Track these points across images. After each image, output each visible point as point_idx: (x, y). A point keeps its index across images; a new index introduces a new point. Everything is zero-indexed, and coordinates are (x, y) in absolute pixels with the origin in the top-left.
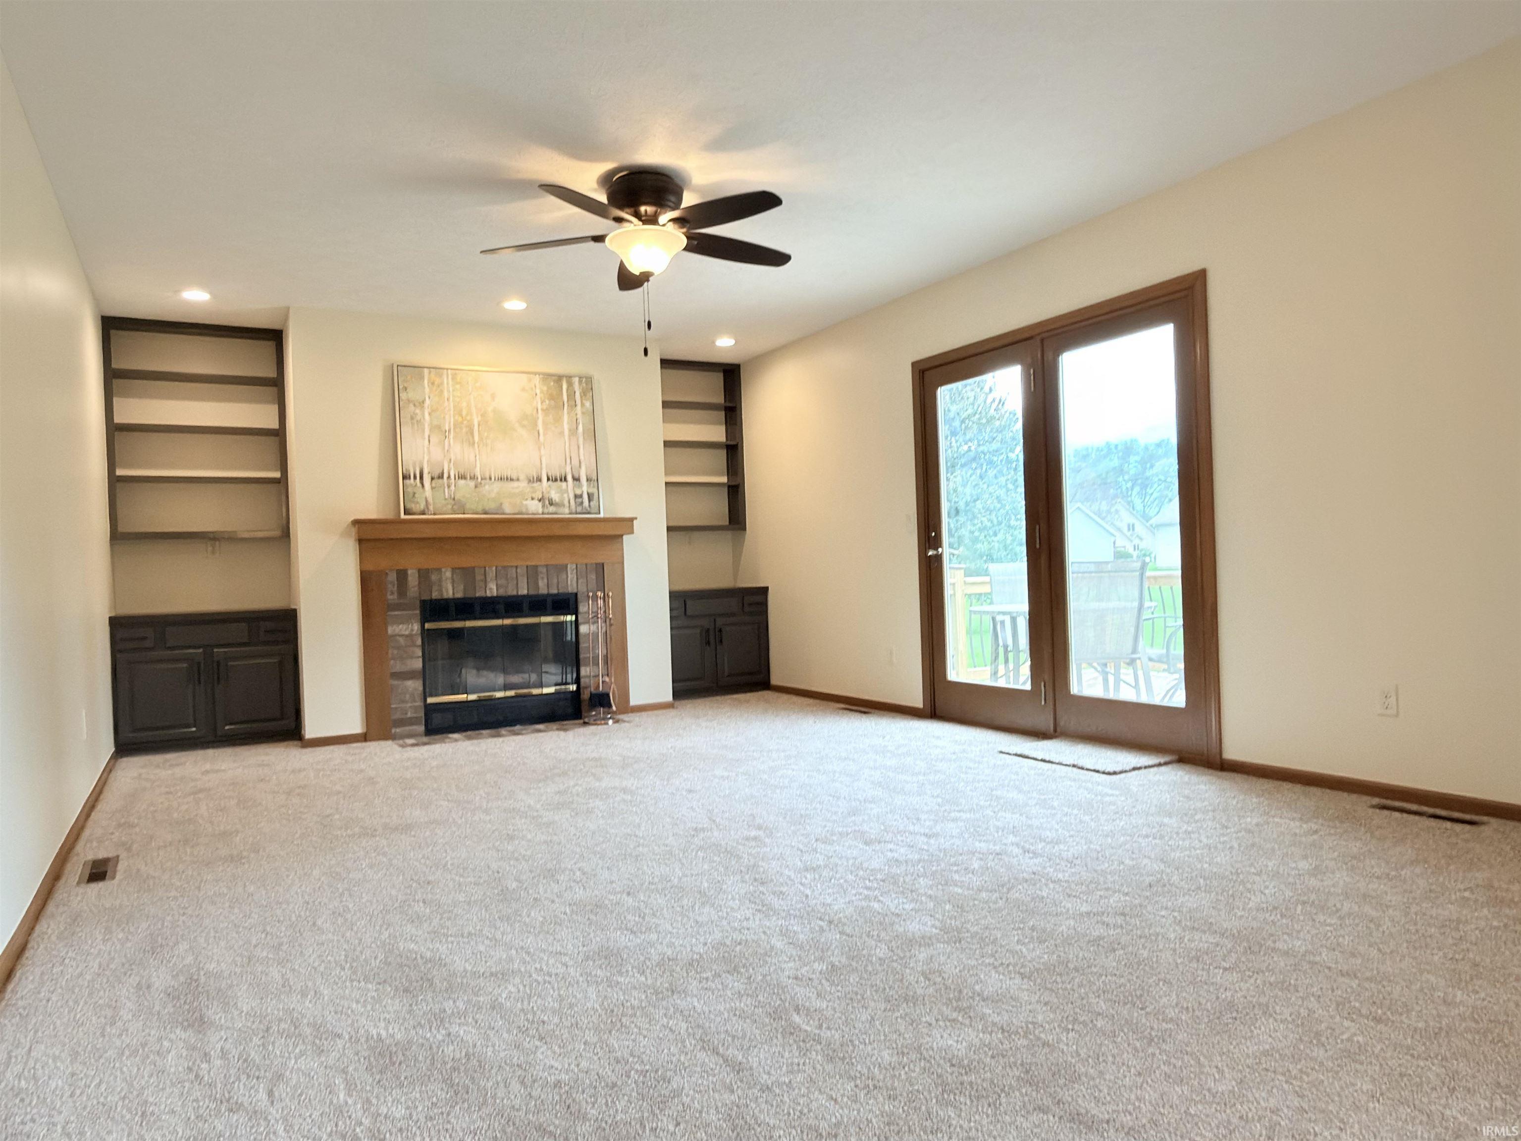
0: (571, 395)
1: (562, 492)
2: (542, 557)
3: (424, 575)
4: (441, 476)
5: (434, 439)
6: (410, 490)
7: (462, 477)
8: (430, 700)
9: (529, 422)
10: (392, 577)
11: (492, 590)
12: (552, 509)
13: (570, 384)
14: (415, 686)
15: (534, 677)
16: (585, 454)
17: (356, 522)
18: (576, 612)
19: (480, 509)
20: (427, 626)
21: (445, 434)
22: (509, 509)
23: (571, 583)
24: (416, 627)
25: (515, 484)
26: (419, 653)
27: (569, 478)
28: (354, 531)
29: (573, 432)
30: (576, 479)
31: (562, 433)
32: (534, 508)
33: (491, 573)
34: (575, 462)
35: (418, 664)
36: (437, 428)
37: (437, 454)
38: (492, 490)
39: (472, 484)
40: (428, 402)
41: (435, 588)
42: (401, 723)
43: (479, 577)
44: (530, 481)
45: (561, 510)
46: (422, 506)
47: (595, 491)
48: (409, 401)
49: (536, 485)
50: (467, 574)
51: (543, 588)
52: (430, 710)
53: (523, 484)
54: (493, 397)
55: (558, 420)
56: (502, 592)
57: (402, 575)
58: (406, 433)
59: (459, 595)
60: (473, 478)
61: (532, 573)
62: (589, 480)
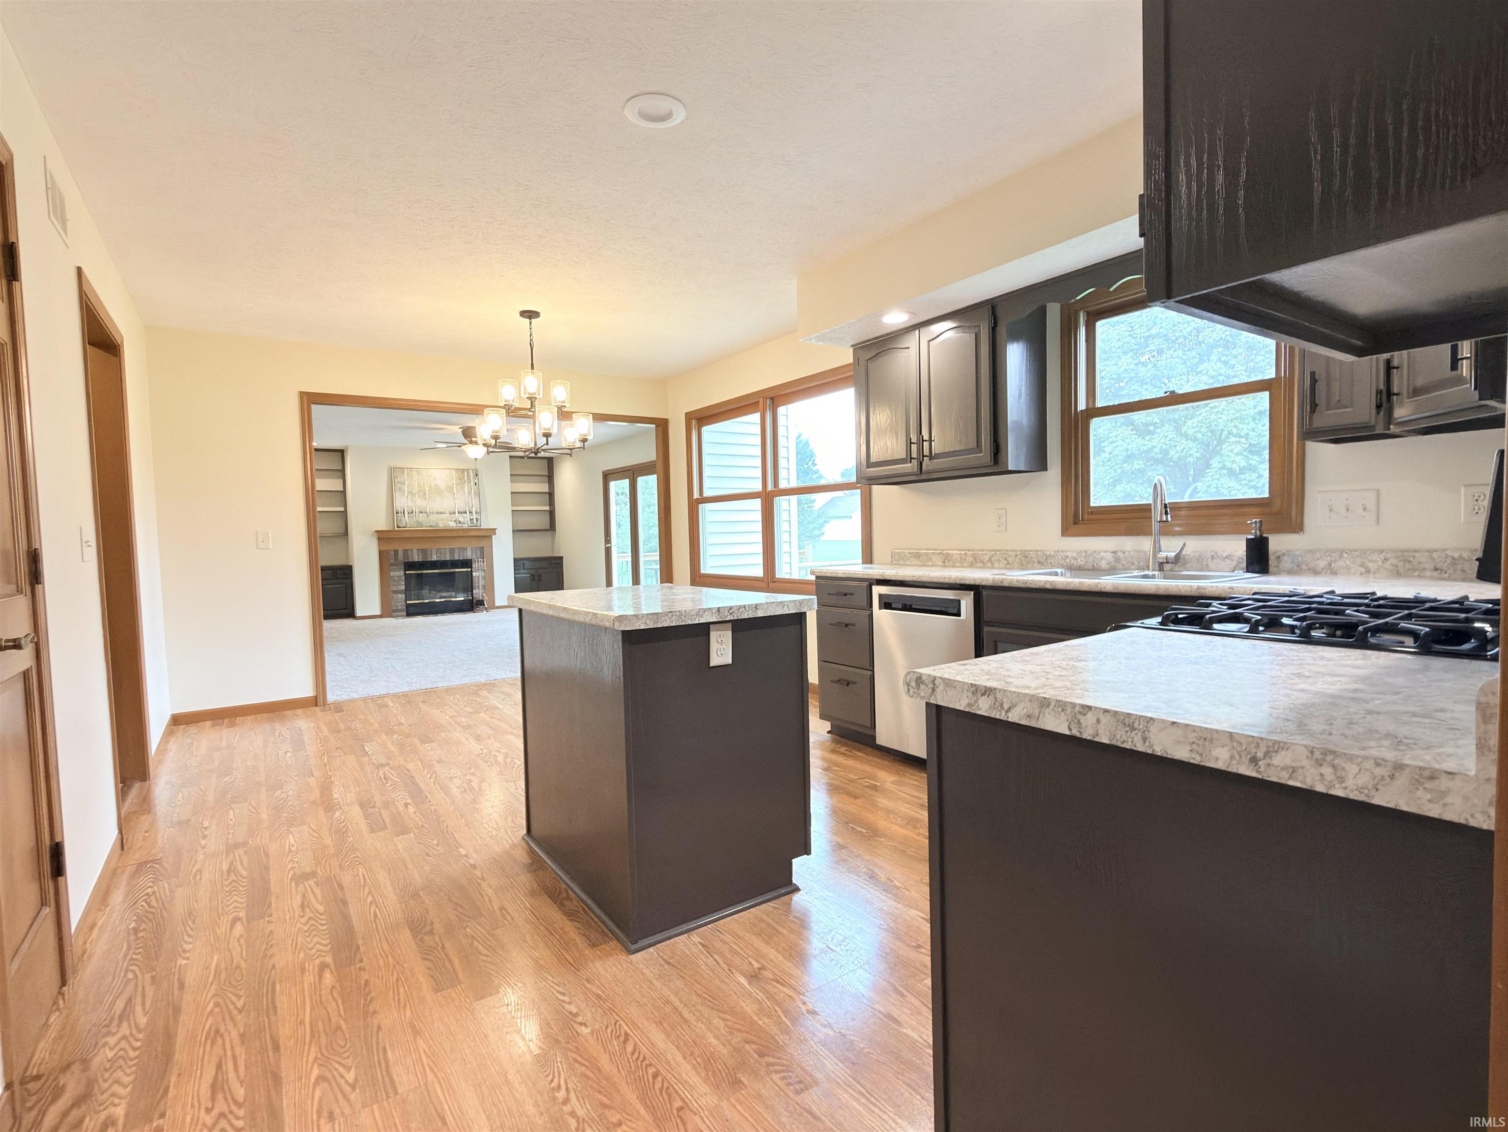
0: (469, 477)
1: (464, 518)
2: (456, 544)
3: (405, 552)
4: (412, 512)
5: (409, 497)
6: (399, 518)
7: (422, 513)
8: (408, 602)
9: (450, 489)
10: (392, 553)
11: (434, 558)
12: (460, 525)
13: (468, 473)
14: (402, 596)
15: (453, 594)
16: (475, 502)
17: (377, 531)
18: (471, 568)
19: (428, 525)
20: (407, 572)
21: (413, 495)
22: (441, 525)
23: (469, 555)
24: (402, 573)
25: (444, 515)
26: (404, 583)
27: (468, 512)
28: (376, 534)
29: (470, 493)
30: (471, 513)
31: (465, 493)
32: (452, 525)
33: (434, 552)
34: (471, 506)
35: (403, 587)
36: (411, 493)
37: (410, 503)
38: (434, 517)
39: (425, 515)
40: (406, 482)
41: (410, 557)
42: (395, 611)
43: (429, 553)
44: (451, 514)
45: (464, 525)
46: (404, 524)
47: (479, 517)
48: (398, 482)
49: (453, 515)
50: (424, 552)
51: (456, 557)
52: (408, 606)
53: (447, 515)
54: (434, 479)
55: (463, 488)
56: (438, 559)
57: (396, 552)
58: (397, 495)
59: (420, 560)
60: (426, 513)
61: (452, 551)
62: (476, 513)
